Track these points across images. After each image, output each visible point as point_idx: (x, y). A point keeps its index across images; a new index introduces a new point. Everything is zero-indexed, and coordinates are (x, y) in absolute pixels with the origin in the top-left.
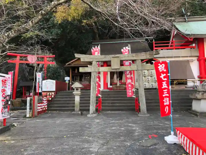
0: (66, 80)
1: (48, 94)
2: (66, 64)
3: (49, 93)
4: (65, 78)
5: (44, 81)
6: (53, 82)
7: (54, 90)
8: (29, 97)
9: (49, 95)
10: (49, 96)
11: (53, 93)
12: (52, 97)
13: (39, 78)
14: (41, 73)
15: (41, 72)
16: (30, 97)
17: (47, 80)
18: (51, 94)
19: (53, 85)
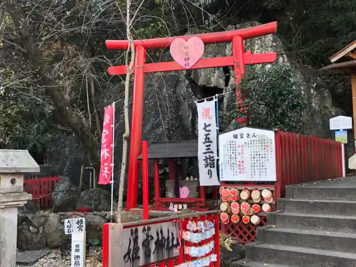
0: (334, 131)
1: (244, 195)
2: (333, 60)
3: (251, 191)
4: (332, 121)
5: (226, 138)
6: (262, 141)
7: (272, 176)
8: (174, 203)
9: (250, 198)
10: (252, 204)
11: (266, 193)
12: (261, 211)
13: (206, 126)
14: (213, 102)
15: (212, 99)
16: (178, 203)
17: (238, 132)
18: (255, 195)
19: (262, 152)
